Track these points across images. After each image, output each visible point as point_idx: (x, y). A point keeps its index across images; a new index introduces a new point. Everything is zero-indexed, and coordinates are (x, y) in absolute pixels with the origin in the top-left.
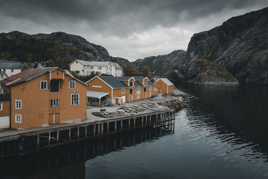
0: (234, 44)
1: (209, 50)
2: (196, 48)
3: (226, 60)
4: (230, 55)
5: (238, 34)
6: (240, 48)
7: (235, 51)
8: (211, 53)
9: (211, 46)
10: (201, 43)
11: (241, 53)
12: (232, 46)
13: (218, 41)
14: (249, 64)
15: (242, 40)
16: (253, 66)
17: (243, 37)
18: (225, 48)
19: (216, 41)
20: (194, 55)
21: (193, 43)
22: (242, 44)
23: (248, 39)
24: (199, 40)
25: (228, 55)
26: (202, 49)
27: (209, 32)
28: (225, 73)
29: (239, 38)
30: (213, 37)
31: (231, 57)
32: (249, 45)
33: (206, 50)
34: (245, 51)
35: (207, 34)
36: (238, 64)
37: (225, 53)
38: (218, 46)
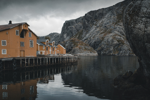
0: (93, 29)
1: (77, 33)
2: (68, 31)
3: (88, 40)
4: (91, 37)
5: (95, 23)
6: (97, 32)
7: (94, 34)
8: (78, 35)
9: (78, 30)
10: (71, 28)
11: (97, 35)
12: (92, 31)
13: (82, 27)
14: (103, 42)
15: (98, 27)
16: (105, 43)
17: (98, 25)
18: (87, 32)
19: (81, 27)
20: (67, 36)
21: (66, 28)
22: (98, 29)
23: (101, 26)
24: (69, 25)
25: (90, 36)
26: (72, 32)
27: (76, 20)
28: (90, 48)
29: (96, 25)
30: (79, 24)
31: (92, 38)
32: (102, 30)
33: (75, 33)
34: (100, 34)
35: (75, 21)
36: (96, 43)
37: (87, 35)
38: (83, 30)
